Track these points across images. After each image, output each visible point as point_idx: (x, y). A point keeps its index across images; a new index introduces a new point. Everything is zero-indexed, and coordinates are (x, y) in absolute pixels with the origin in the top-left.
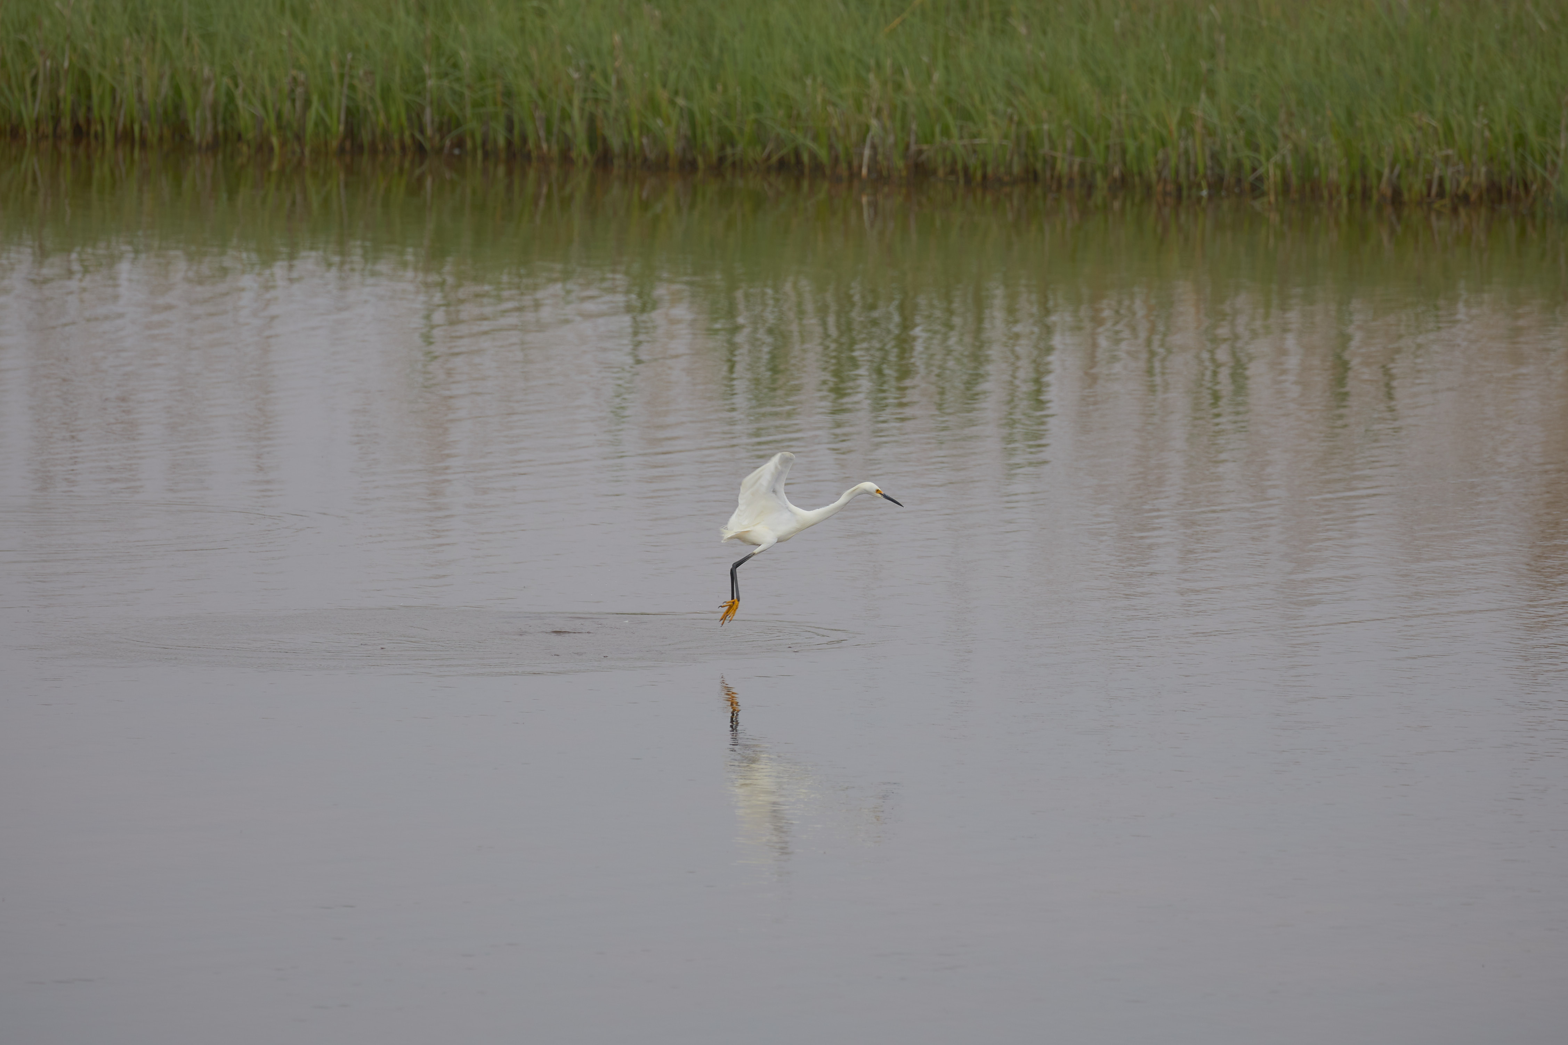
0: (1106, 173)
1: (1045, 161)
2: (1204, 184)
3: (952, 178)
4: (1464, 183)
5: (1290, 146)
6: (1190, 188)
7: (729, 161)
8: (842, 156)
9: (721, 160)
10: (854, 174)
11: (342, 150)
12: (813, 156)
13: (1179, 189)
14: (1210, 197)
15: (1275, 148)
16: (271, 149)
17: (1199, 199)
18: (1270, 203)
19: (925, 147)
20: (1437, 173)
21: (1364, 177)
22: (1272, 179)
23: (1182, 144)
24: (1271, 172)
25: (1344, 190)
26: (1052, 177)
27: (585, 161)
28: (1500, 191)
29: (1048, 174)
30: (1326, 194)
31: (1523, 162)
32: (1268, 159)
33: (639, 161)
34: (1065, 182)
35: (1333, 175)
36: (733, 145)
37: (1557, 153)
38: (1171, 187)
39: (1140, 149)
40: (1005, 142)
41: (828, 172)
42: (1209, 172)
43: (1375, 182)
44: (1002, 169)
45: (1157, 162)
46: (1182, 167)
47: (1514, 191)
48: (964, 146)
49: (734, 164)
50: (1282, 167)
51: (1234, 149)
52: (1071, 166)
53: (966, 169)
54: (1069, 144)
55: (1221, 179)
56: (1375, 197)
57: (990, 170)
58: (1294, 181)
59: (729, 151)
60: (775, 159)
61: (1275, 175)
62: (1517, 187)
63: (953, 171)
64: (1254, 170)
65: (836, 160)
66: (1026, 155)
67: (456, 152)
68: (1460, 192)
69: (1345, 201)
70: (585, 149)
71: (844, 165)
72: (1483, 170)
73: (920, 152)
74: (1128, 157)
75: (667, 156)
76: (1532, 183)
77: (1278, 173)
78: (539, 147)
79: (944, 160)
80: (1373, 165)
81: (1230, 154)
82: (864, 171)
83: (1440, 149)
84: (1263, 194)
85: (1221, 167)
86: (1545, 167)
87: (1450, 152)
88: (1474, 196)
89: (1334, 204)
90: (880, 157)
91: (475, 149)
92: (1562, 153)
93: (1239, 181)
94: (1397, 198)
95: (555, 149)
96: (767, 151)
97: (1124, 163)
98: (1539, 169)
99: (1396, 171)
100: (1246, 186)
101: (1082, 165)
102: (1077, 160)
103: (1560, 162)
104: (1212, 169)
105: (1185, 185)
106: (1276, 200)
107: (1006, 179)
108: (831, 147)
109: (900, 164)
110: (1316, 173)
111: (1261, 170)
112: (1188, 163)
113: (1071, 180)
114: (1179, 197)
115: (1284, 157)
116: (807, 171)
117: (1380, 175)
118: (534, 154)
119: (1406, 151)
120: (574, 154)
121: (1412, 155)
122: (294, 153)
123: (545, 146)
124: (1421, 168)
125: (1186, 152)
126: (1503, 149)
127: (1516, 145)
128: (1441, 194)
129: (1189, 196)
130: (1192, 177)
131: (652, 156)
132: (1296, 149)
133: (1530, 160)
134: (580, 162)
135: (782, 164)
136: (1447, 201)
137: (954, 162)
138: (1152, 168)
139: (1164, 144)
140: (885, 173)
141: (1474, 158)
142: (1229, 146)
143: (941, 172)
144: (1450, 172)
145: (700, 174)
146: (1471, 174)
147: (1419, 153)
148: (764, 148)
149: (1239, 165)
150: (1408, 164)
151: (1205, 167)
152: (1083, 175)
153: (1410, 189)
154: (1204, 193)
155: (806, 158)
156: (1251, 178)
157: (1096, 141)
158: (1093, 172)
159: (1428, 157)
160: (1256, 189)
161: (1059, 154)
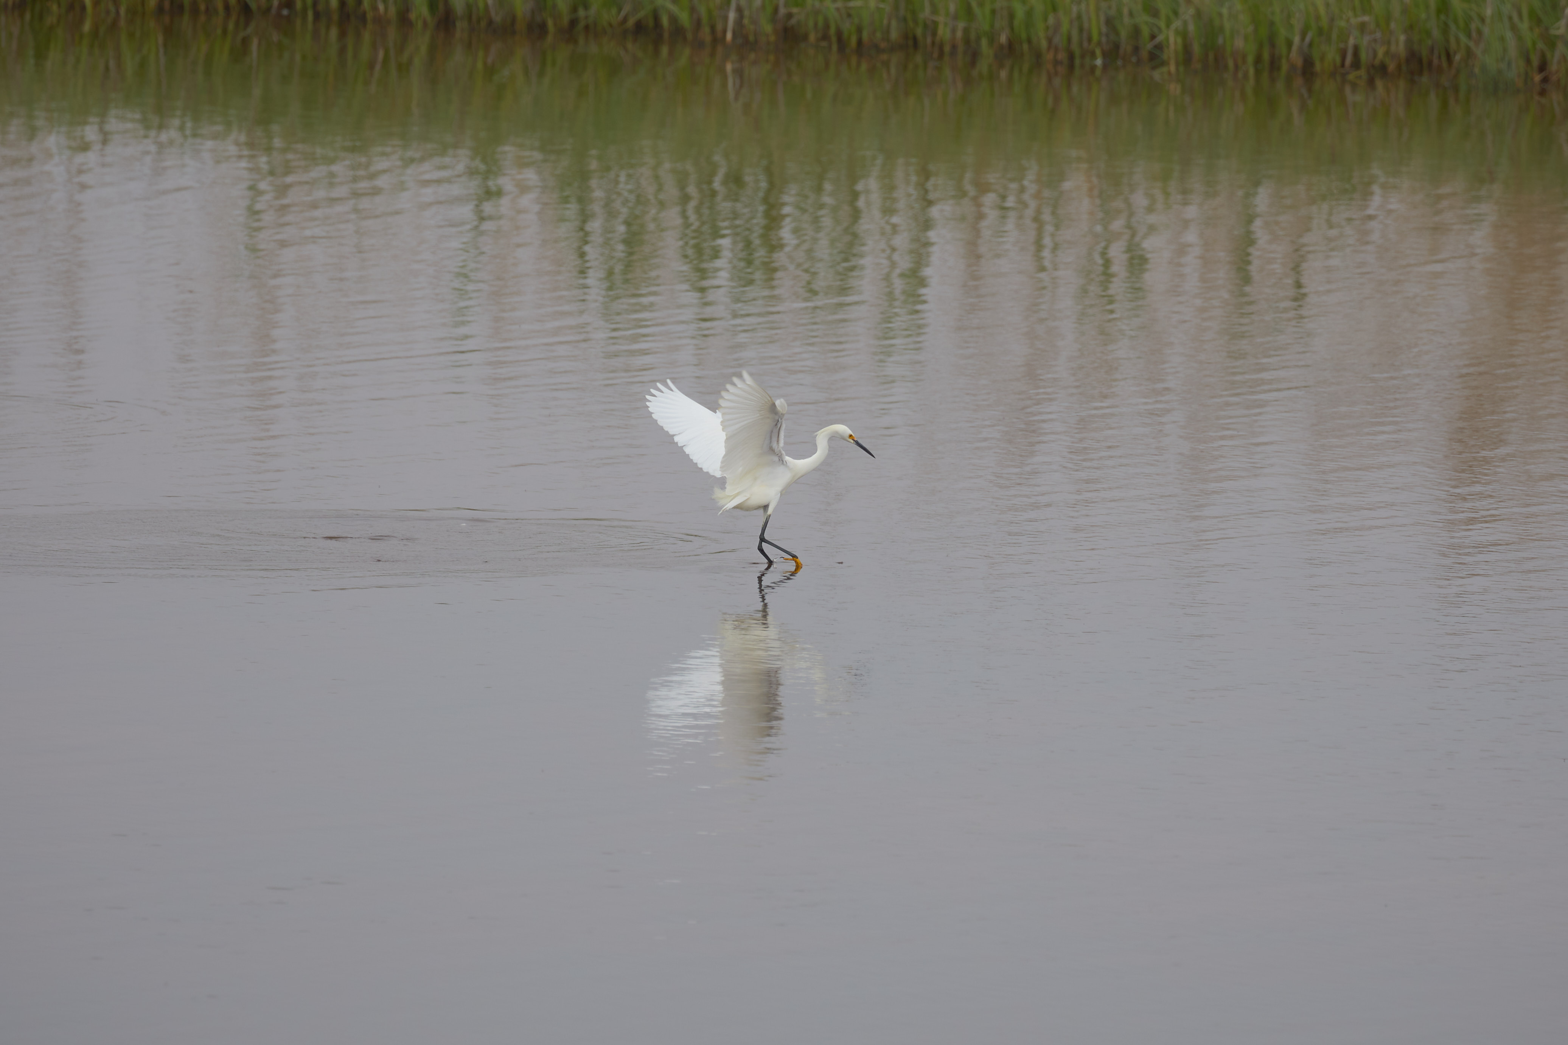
0: (992, 38)
1: (925, 26)
2: (1098, 52)
3: (824, 44)
4: (1381, 52)
5: (1192, 11)
6: (1083, 56)
7: (582, 24)
8: (705, 20)
9: (573, 23)
10: (717, 39)
11: (160, 9)
12: (673, 19)
13: (1071, 57)
14: (1105, 67)
15: (1176, 13)
16: (83, 8)
17: (1093, 68)
18: (1169, 73)
19: (795, 10)
20: (1351, 41)
21: (1273, 45)
22: (1172, 47)
23: (1075, 9)
24: (1172, 40)
25: (1250, 59)
26: (933, 43)
27: (425, 23)
28: (1420, 61)
29: (929, 40)
30: (1231, 64)
31: (1445, 30)
32: (1168, 26)
33: (483, 24)
34: (947, 49)
35: (1239, 43)
36: (586, 7)
37: (1483, 20)
38: (1062, 56)
39: (1029, 13)
40: (882, 6)
41: (690, 36)
42: (1104, 39)
43: (1284, 51)
44: (879, 35)
45: (1047, 28)
46: (1075, 34)
47: (1436, 62)
48: (838, 9)
49: (587, 27)
50: (1184, 34)
51: (1131, 14)
52: (954, 31)
53: (839, 34)
54: (952, 8)
55: (1117, 46)
56: (1285, 67)
57: (865, 35)
58: (1197, 49)
59: (581, 13)
60: (631, 22)
61: (1176, 43)
62: (1440, 57)
63: (825, 37)
64: (1153, 37)
65: (698, 24)
66: (905, 20)
67: (285, 12)
68: (1377, 62)
69: (1251, 71)
70: (425, 11)
71: (707, 30)
72: (1402, 38)
73: (790, 16)
74: (1016, 23)
75: (514, 19)
76: (1455, 53)
77: (1179, 40)
78: (375, 8)
79: (816, 24)
80: (1283, 32)
81: (1126, 20)
82: (729, 36)
83: (1356, 16)
84: (1163, 63)
85: (1117, 34)
86: (1469, 36)
87: (1366, 18)
88: (1392, 67)
89: (1240, 75)
90: (746, 21)
91: (305, 9)
92: (1488, 21)
93: (1136, 49)
94: (1308, 69)
95: (393, 11)
96: (623, 13)
97: (1012, 28)
98: (1463, 39)
99: (1308, 39)
100: (1144, 54)
101: (966, 31)
102: (961, 25)
103: (1486, 30)
104: (1107, 35)
105: (1077, 52)
106: (1177, 69)
107: (883, 45)
108: (693, 9)
109: (768, 28)
110: (1220, 41)
111: (1160, 38)
112: (1081, 30)
113: (954, 47)
114: (1071, 67)
115: (1185, 23)
116: (666, 35)
117: (1290, 44)
118: (370, 16)
119: (1318, 18)
120: (413, 16)
121: (1324, 22)
122: (108, 12)
123: (381, 7)
124: (1334, 36)
125: (1079, 17)
126: (1423, 16)
127: (1439, 12)
128: (1356, 64)
129: (1082, 66)
130: (1085, 44)
131: (498, 18)
132: (1199, 14)
133: (1453, 27)
134: (420, 25)
135: (639, 28)
136: (1362, 72)
137: (827, 26)
138: (1042, 34)
139: (1055, 9)
140: (751, 38)
141: (1393, 25)
142: (1125, 11)
143: (812, 37)
144: (1365, 41)
145: (550, 38)
146: (1389, 43)
147: (1332, 20)
148: (620, 10)
149: (1136, 32)
150: (1320, 32)
151: (1100, 34)
152: (967, 41)
153: (1322, 59)
154: (1099, 62)
155: (665, 21)
156: (1149, 46)
157: (981, 5)
158: (978, 39)
159: (1343, 24)
160: (1155, 58)
161: (941, 19)
